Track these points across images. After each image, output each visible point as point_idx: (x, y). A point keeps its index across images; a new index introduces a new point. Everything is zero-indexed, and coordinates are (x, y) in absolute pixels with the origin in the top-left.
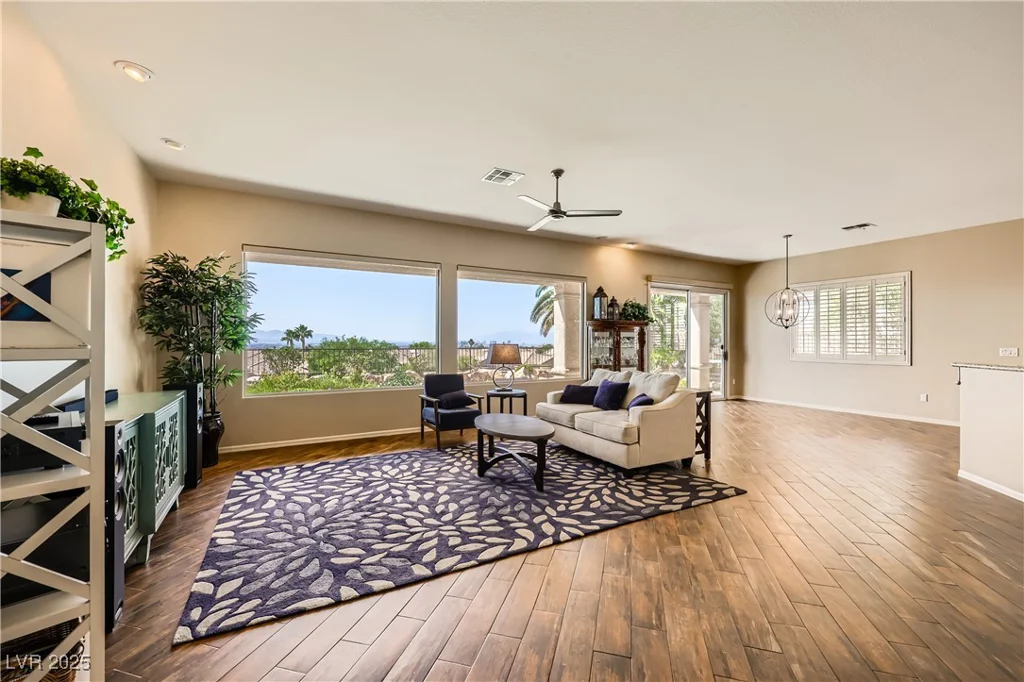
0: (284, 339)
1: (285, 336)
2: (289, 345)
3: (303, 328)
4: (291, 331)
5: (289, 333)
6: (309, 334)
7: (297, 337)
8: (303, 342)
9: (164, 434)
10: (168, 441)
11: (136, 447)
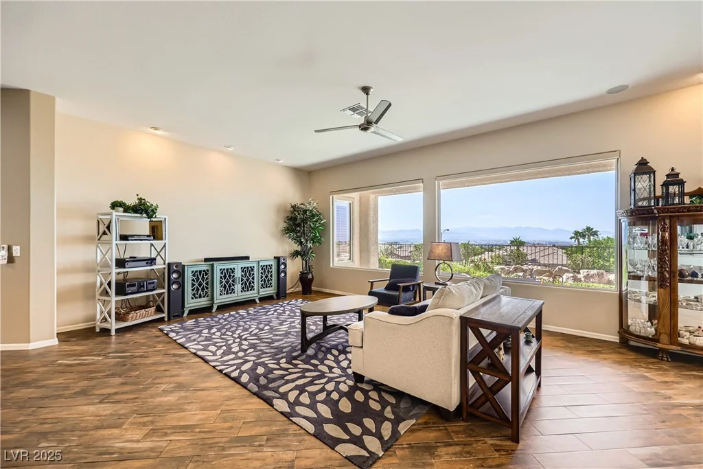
0: (572, 238)
1: (573, 235)
2: (577, 243)
3: (589, 229)
4: (578, 232)
5: (577, 233)
6: (595, 233)
7: (584, 236)
8: (590, 240)
9: (233, 272)
10: (240, 276)
11: (209, 273)
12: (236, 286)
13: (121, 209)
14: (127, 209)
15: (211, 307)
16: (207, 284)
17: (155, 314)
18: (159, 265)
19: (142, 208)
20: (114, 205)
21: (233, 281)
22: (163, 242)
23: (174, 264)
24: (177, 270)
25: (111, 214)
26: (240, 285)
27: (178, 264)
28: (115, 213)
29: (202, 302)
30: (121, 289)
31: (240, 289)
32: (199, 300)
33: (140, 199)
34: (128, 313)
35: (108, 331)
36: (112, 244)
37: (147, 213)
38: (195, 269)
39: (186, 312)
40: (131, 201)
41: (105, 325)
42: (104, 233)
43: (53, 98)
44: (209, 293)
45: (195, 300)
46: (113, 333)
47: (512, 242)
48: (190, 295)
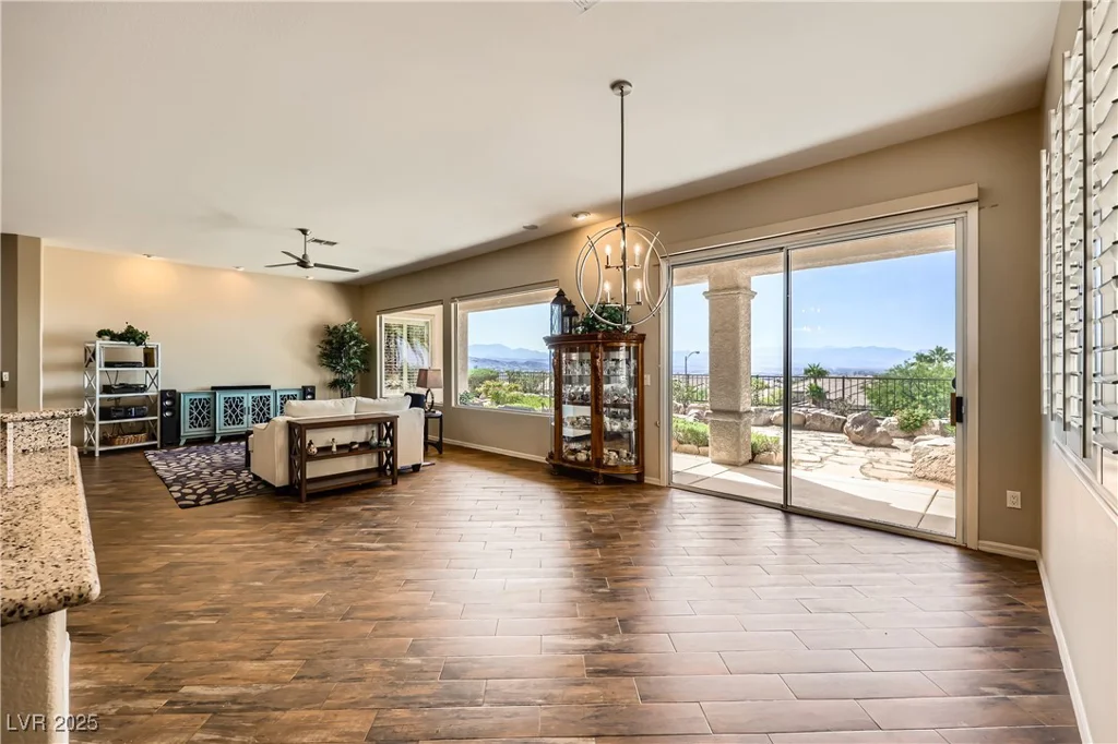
1: (914, 361)
4: (922, 355)
5: (920, 357)
9: (241, 401)
10: (250, 405)
11: (212, 402)
12: (245, 417)
13: (107, 337)
14: (114, 337)
15: (214, 438)
16: (208, 413)
17: (147, 441)
18: (152, 392)
19: (131, 336)
20: (101, 334)
21: (242, 411)
22: (155, 369)
23: (167, 391)
24: (172, 397)
25: (95, 343)
26: (250, 416)
27: (173, 392)
28: (99, 342)
29: (202, 432)
30: (105, 413)
31: (251, 420)
32: (198, 429)
33: (130, 327)
34: (115, 438)
35: (94, 452)
36: (95, 370)
37: (134, 340)
38: (193, 397)
39: (183, 442)
40: (120, 329)
41: (92, 448)
42: (90, 361)
43: (39, 239)
44: (212, 422)
45: (194, 429)
46: (97, 455)
47: (807, 371)
48: (188, 424)
